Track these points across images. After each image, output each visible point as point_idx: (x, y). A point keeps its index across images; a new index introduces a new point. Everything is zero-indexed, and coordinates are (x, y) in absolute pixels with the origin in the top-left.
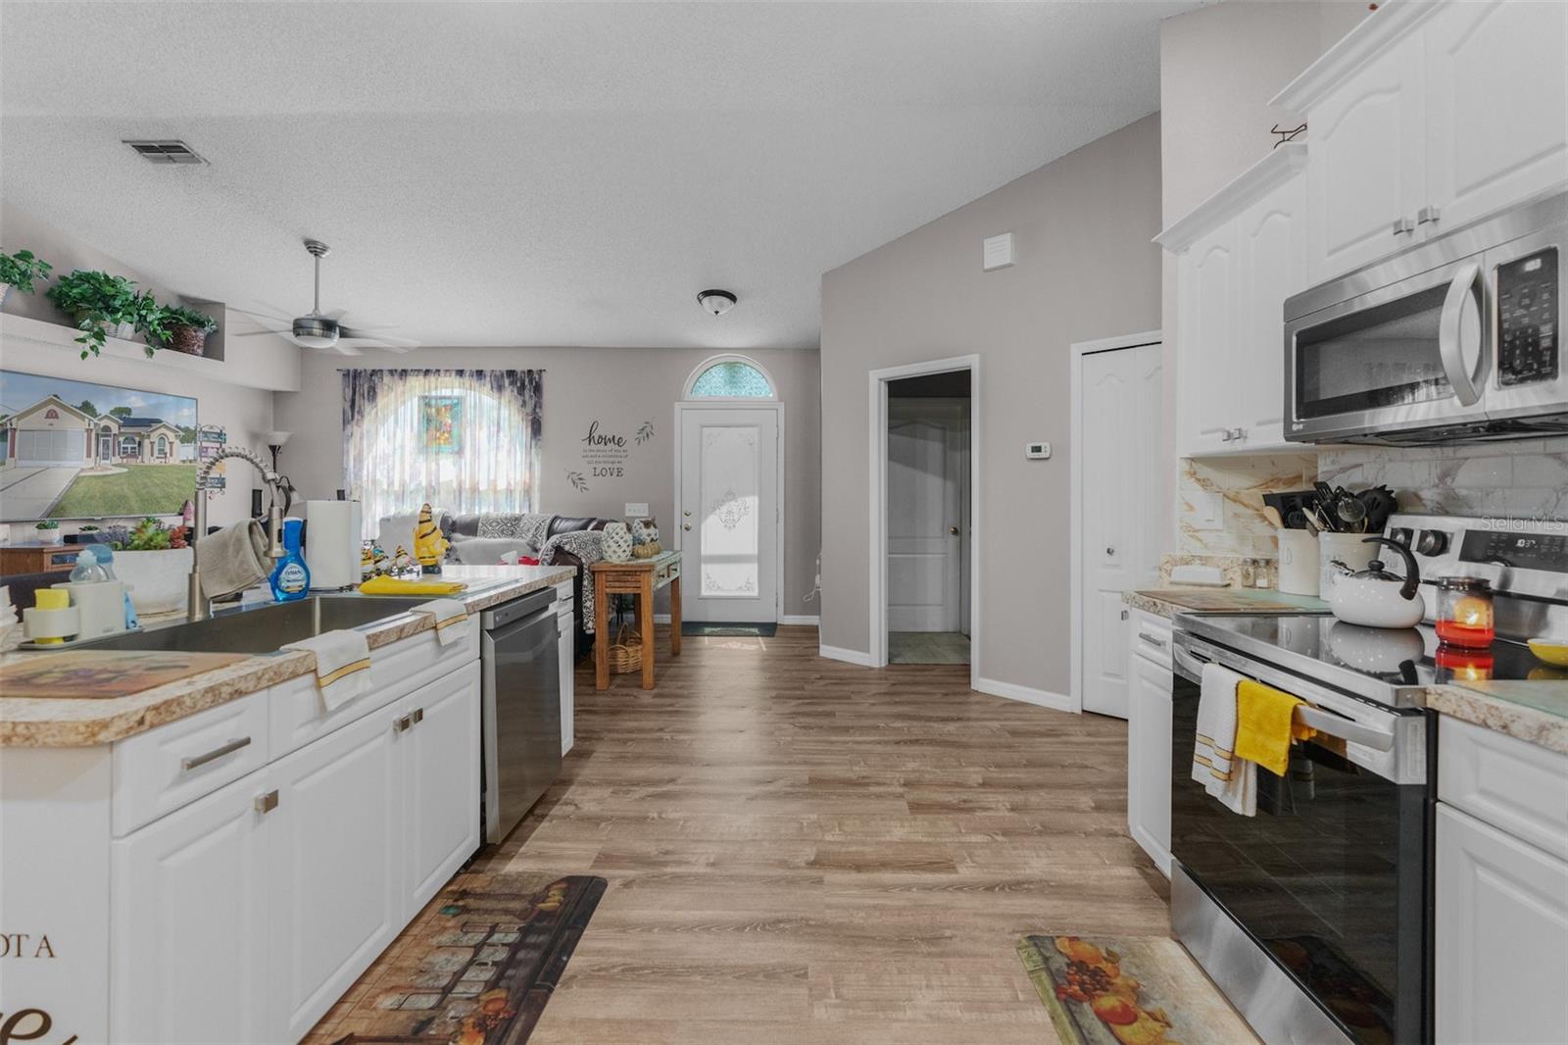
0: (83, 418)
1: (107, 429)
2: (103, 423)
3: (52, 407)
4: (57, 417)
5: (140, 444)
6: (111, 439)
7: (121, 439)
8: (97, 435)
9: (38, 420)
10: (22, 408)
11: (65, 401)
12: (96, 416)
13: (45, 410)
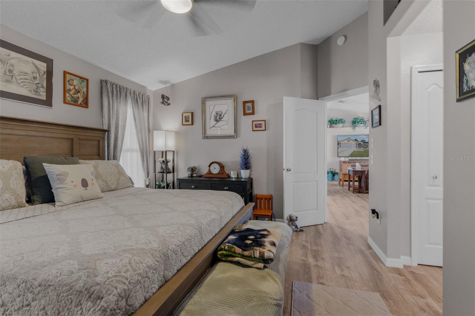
0: (355, 142)
1: (360, 143)
2: (359, 143)
3: (349, 140)
4: (350, 141)
5: (367, 146)
6: (361, 145)
7: (363, 145)
8: (358, 145)
9: (346, 142)
10: (342, 140)
11: (351, 139)
12: (358, 141)
13: (347, 140)
